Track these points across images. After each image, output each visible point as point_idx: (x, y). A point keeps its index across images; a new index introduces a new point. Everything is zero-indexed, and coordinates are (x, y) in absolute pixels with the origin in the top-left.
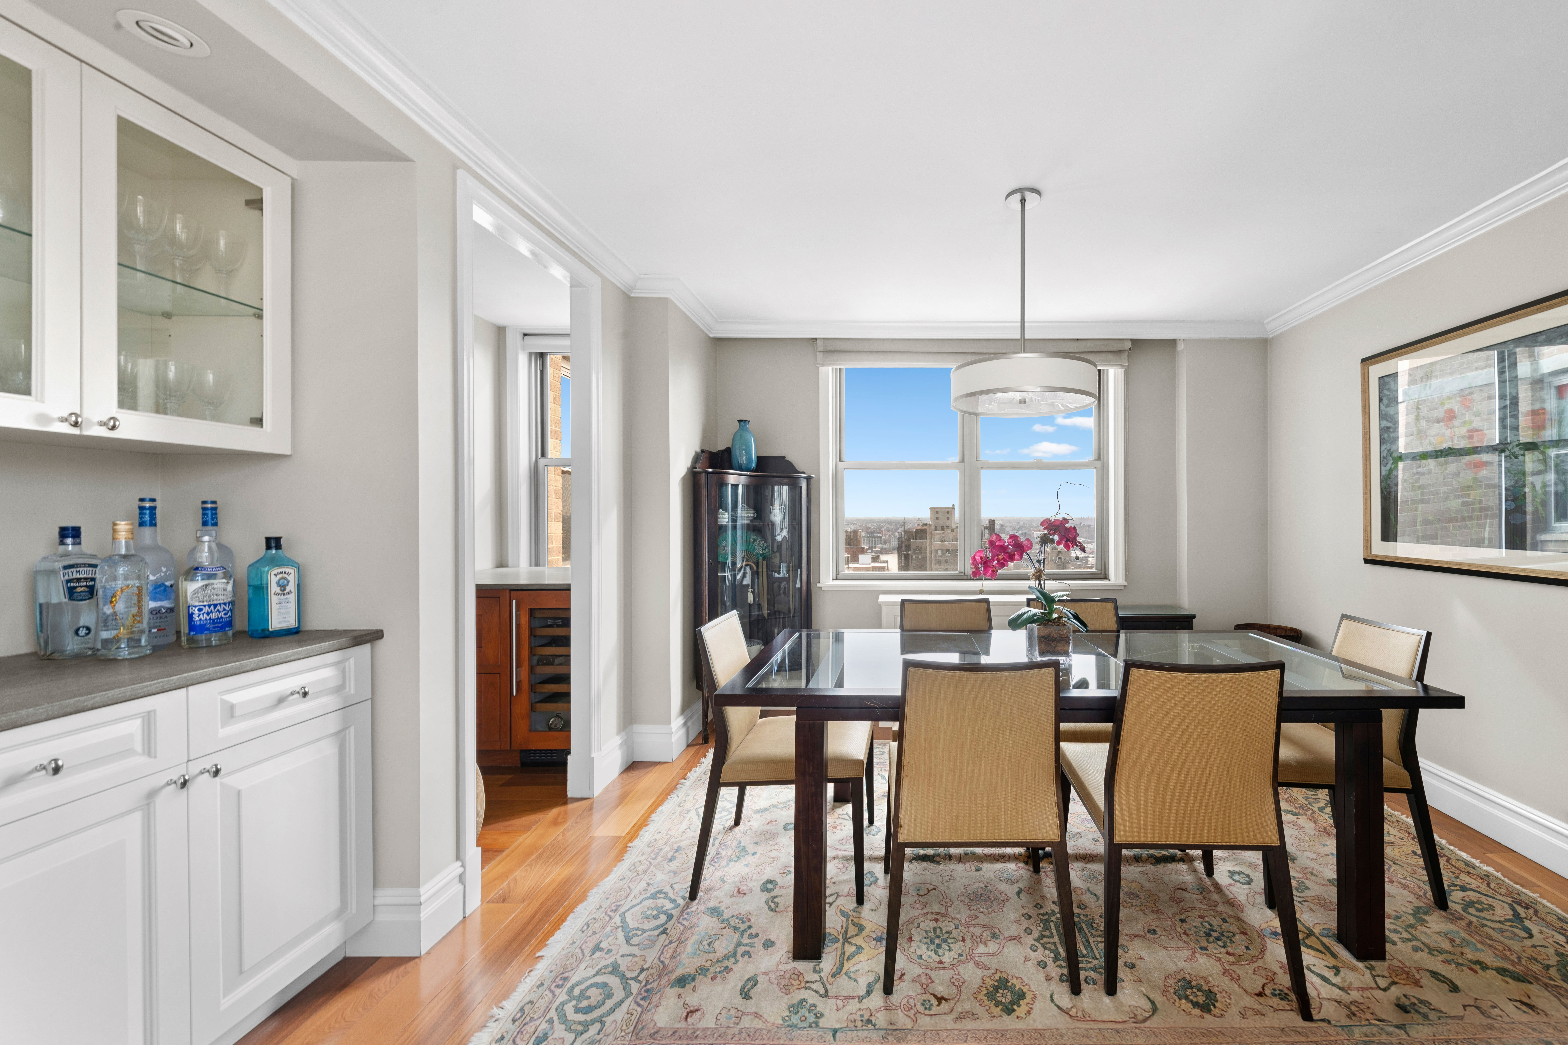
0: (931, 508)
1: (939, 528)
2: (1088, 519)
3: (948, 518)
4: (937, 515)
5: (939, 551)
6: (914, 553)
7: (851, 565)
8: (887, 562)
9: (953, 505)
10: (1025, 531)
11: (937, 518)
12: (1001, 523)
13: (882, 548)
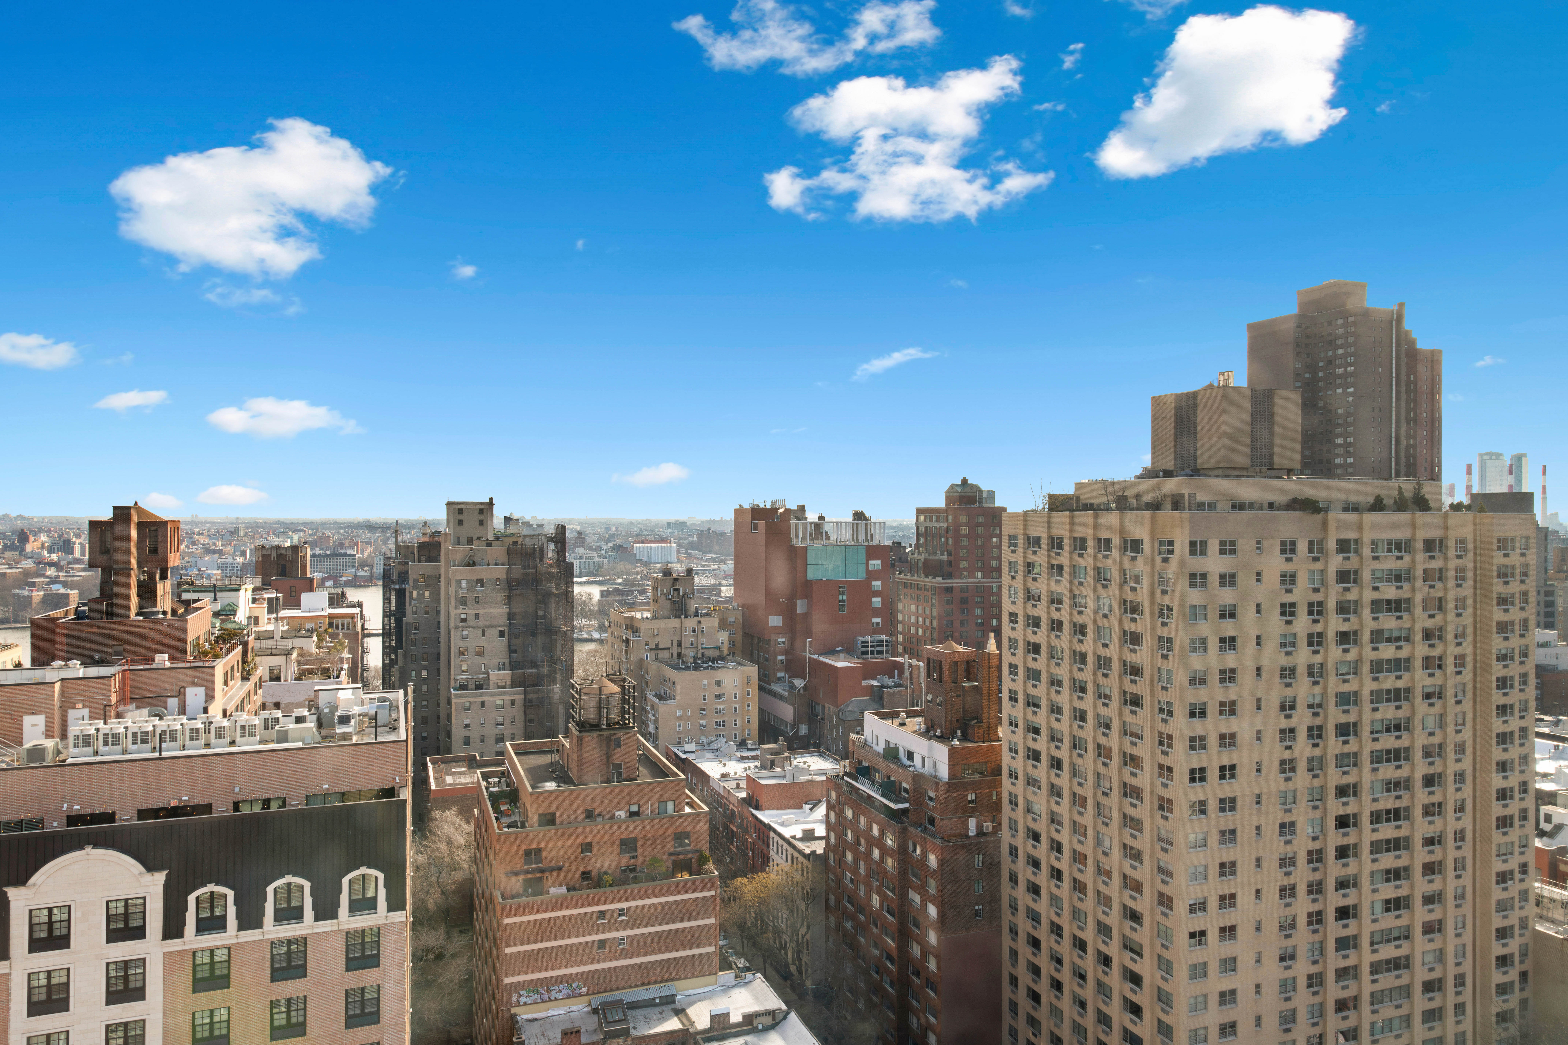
0: (449, 504)
1: (464, 540)
2: (721, 522)
3: (481, 523)
4: (461, 517)
5: (464, 582)
6: (415, 587)
7: (283, 613)
8: (360, 605)
9: (491, 499)
10: (618, 542)
11: (461, 522)
12: (579, 528)
13: (355, 576)
